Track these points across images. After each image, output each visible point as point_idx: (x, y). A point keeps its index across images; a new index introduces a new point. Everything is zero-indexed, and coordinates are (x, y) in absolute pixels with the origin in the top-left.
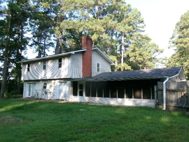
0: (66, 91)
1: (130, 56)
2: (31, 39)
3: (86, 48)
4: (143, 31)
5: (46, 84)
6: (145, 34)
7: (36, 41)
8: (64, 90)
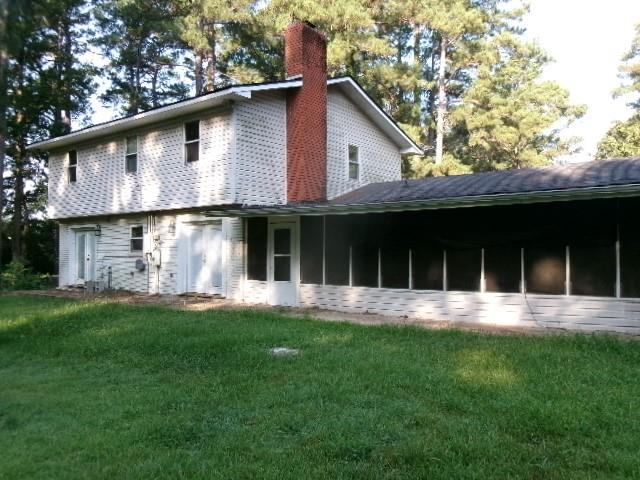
0: (220, 260)
1: (470, 126)
2: (107, 74)
3: (301, 76)
4: (521, 32)
5: (138, 232)
6: (531, 42)
7: (124, 80)
8: (211, 257)
